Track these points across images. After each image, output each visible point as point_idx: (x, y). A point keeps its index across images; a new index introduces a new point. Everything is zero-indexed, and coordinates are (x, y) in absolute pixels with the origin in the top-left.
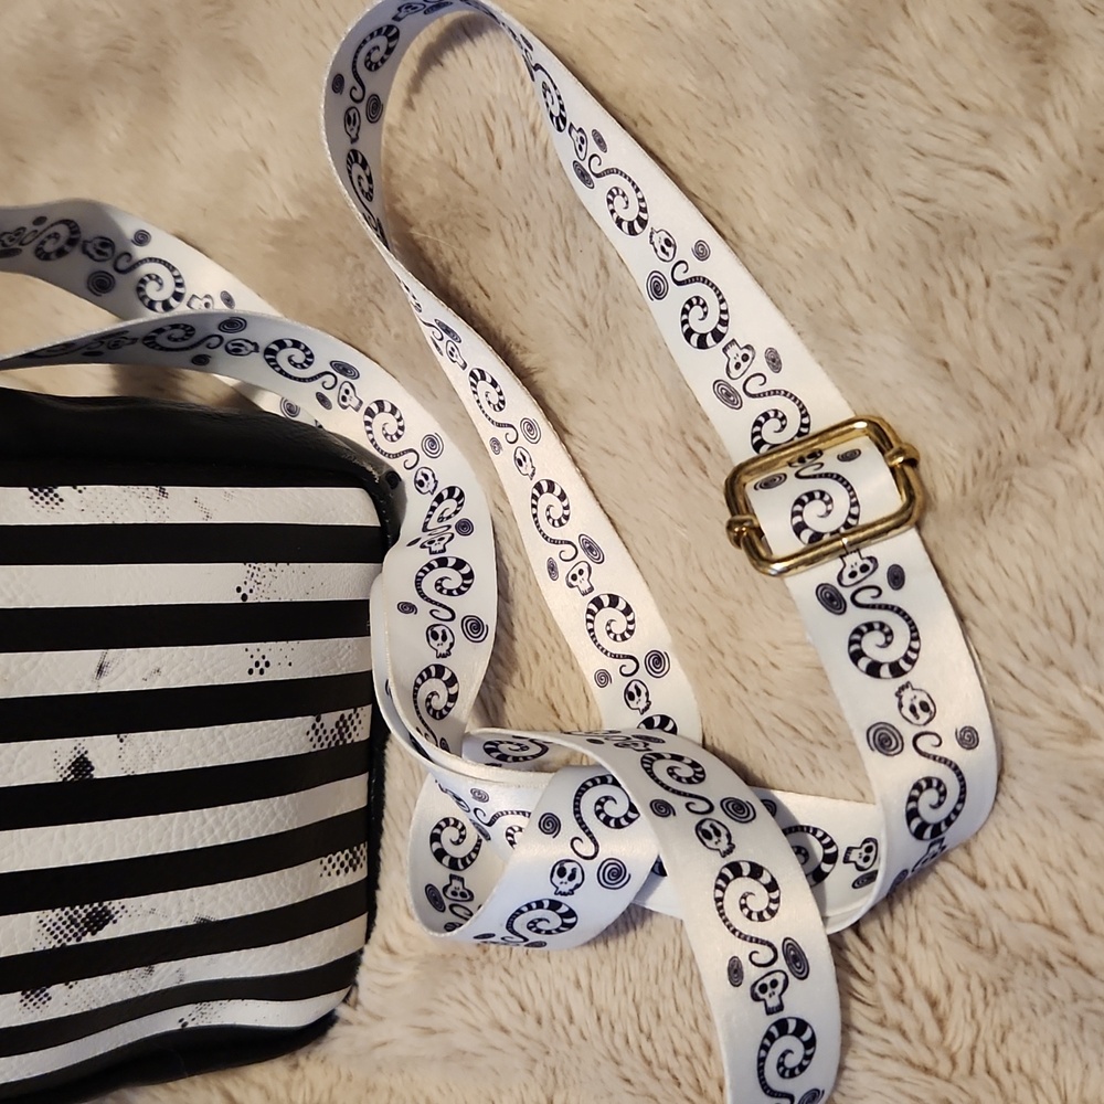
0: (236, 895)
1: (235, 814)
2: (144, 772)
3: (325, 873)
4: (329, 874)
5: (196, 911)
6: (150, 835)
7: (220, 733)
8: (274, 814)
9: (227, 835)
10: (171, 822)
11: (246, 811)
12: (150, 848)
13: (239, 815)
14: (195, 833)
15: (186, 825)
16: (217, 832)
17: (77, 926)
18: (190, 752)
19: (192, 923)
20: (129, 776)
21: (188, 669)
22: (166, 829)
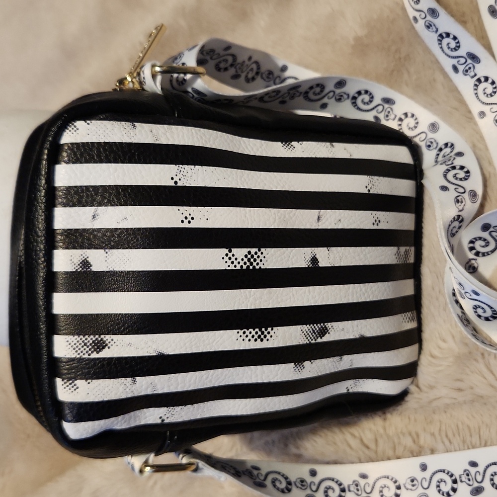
0: (374, 325)
1: (372, 288)
2: (338, 265)
3: (404, 321)
4: (405, 322)
5: (359, 331)
6: (341, 293)
7: (364, 250)
8: (386, 290)
9: (369, 297)
10: (349, 289)
11: (376, 287)
12: (341, 300)
13: (373, 289)
14: (358, 294)
15: (354, 291)
16: (366, 295)
17: (315, 334)
18: (354, 258)
19: (357, 337)
20: (332, 266)
21: (351, 221)
22: (347, 291)
